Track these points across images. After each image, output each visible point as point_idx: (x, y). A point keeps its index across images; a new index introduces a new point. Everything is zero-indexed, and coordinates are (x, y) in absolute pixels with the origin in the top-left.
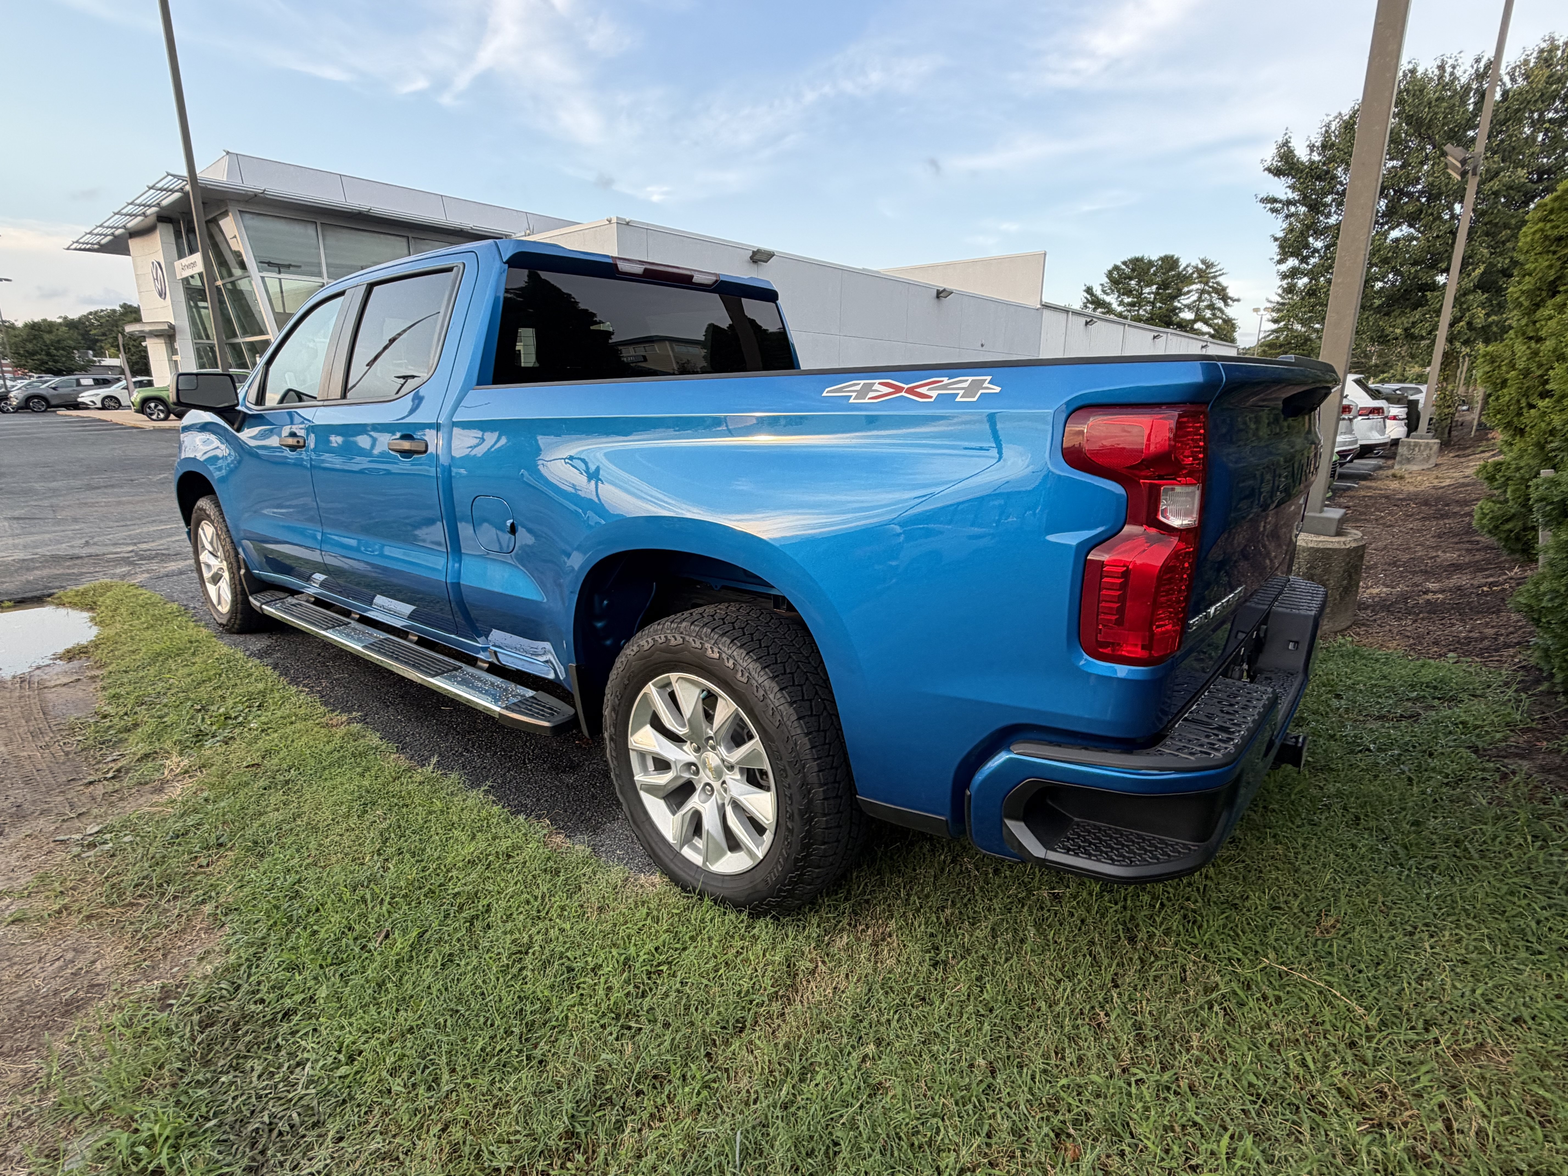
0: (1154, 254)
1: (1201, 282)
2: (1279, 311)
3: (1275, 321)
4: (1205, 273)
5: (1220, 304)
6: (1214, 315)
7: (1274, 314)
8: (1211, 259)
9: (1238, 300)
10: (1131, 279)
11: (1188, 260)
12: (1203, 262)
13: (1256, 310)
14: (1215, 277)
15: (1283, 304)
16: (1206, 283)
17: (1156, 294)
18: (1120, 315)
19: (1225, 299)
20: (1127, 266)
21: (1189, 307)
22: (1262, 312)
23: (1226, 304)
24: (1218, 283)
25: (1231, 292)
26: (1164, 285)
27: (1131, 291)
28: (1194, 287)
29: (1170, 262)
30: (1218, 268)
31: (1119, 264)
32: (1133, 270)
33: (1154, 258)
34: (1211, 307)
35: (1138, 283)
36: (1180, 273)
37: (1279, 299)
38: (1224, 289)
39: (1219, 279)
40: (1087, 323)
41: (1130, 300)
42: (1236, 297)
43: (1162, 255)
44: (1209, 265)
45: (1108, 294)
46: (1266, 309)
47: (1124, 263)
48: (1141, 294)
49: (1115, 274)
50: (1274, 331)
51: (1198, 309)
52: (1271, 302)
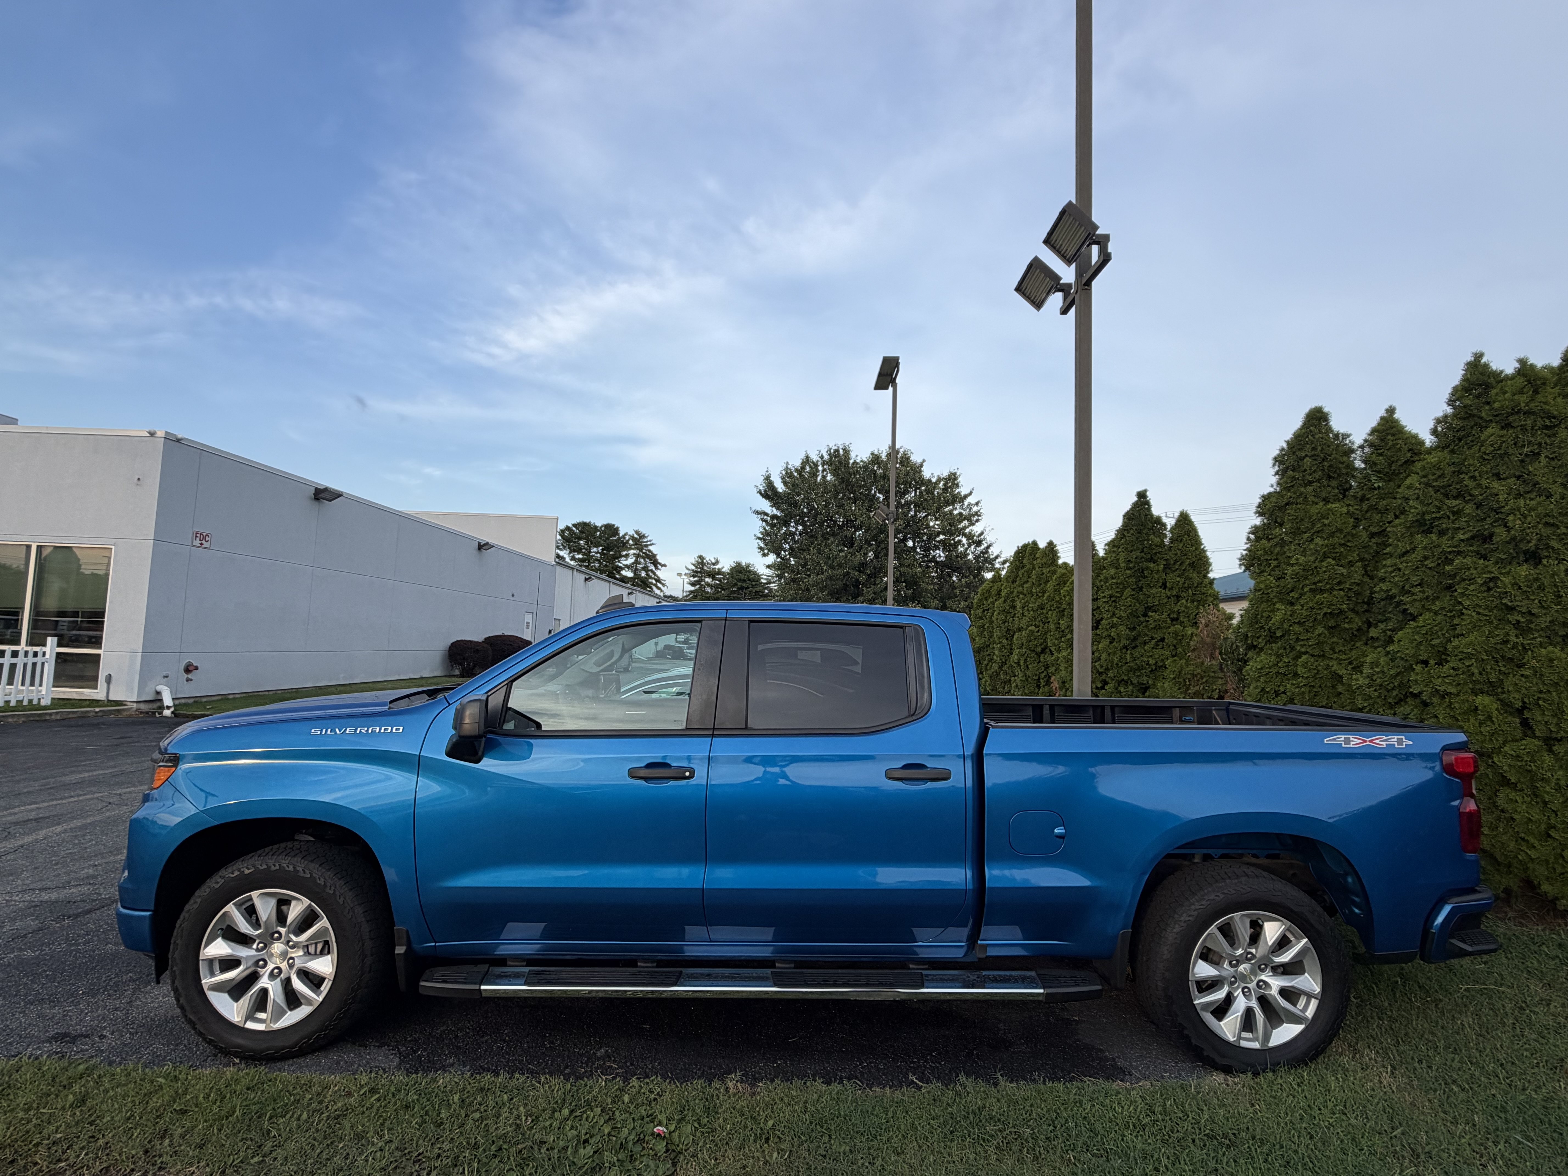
0: (599, 522)
1: (637, 548)
2: (694, 576)
3: (693, 584)
4: (639, 541)
5: (652, 567)
6: (647, 575)
7: (692, 579)
8: (643, 531)
9: (665, 566)
10: (580, 539)
11: (626, 529)
12: (637, 532)
13: (680, 575)
14: (647, 546)
15: (697, 572)
16: (641, 550)
17: (602, 554)
18: (572, 568)
19: (656, 563)
20: (577, 529)
21: (628, 567)
22: (683, 577)
23: (657, 568)
24: (650, 551)
25: (660, 559)
26: (607, 548)
27: (581, 549)
28: (632, 552)
29: (611, 530)
30: (649, 538)
31: (570, 525)
32: (581, 532)
33: (599, 524)
34: (645, 569)
35: (587, 543)
36: (619, 539)
37: (693, 568)
38: (654, 556)
39: (650, 548)
40: (586, 580)
41: (580, 556)
42: (663, 563)
43: (605, 523)
44: (642, 536)
45: (561, 550)
46: (686, 574)
47: (574, 525)
48: (590, 552)
49: (567, 533)
50: (691, 592)
51: (636, 569)
52: (688, 569)
